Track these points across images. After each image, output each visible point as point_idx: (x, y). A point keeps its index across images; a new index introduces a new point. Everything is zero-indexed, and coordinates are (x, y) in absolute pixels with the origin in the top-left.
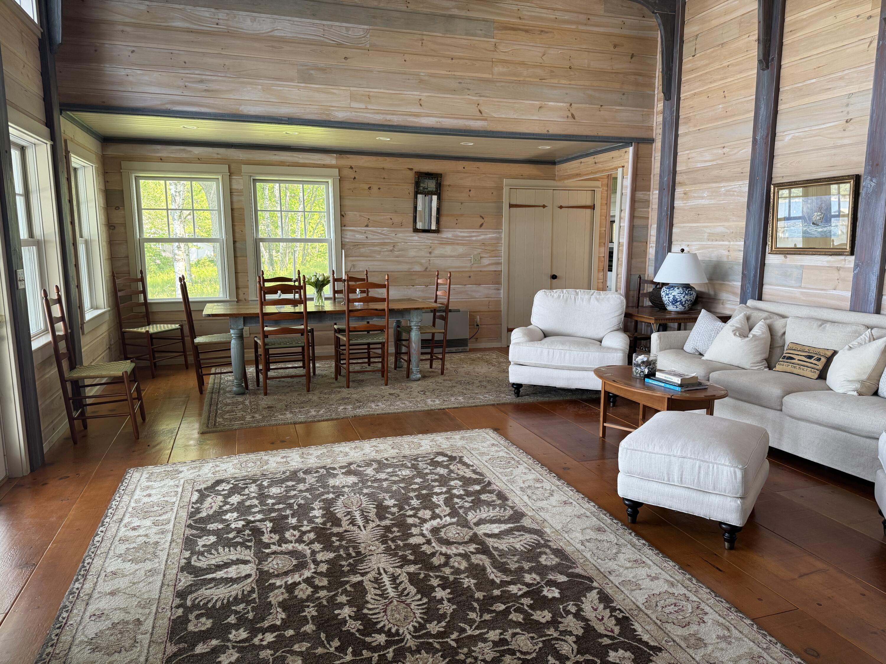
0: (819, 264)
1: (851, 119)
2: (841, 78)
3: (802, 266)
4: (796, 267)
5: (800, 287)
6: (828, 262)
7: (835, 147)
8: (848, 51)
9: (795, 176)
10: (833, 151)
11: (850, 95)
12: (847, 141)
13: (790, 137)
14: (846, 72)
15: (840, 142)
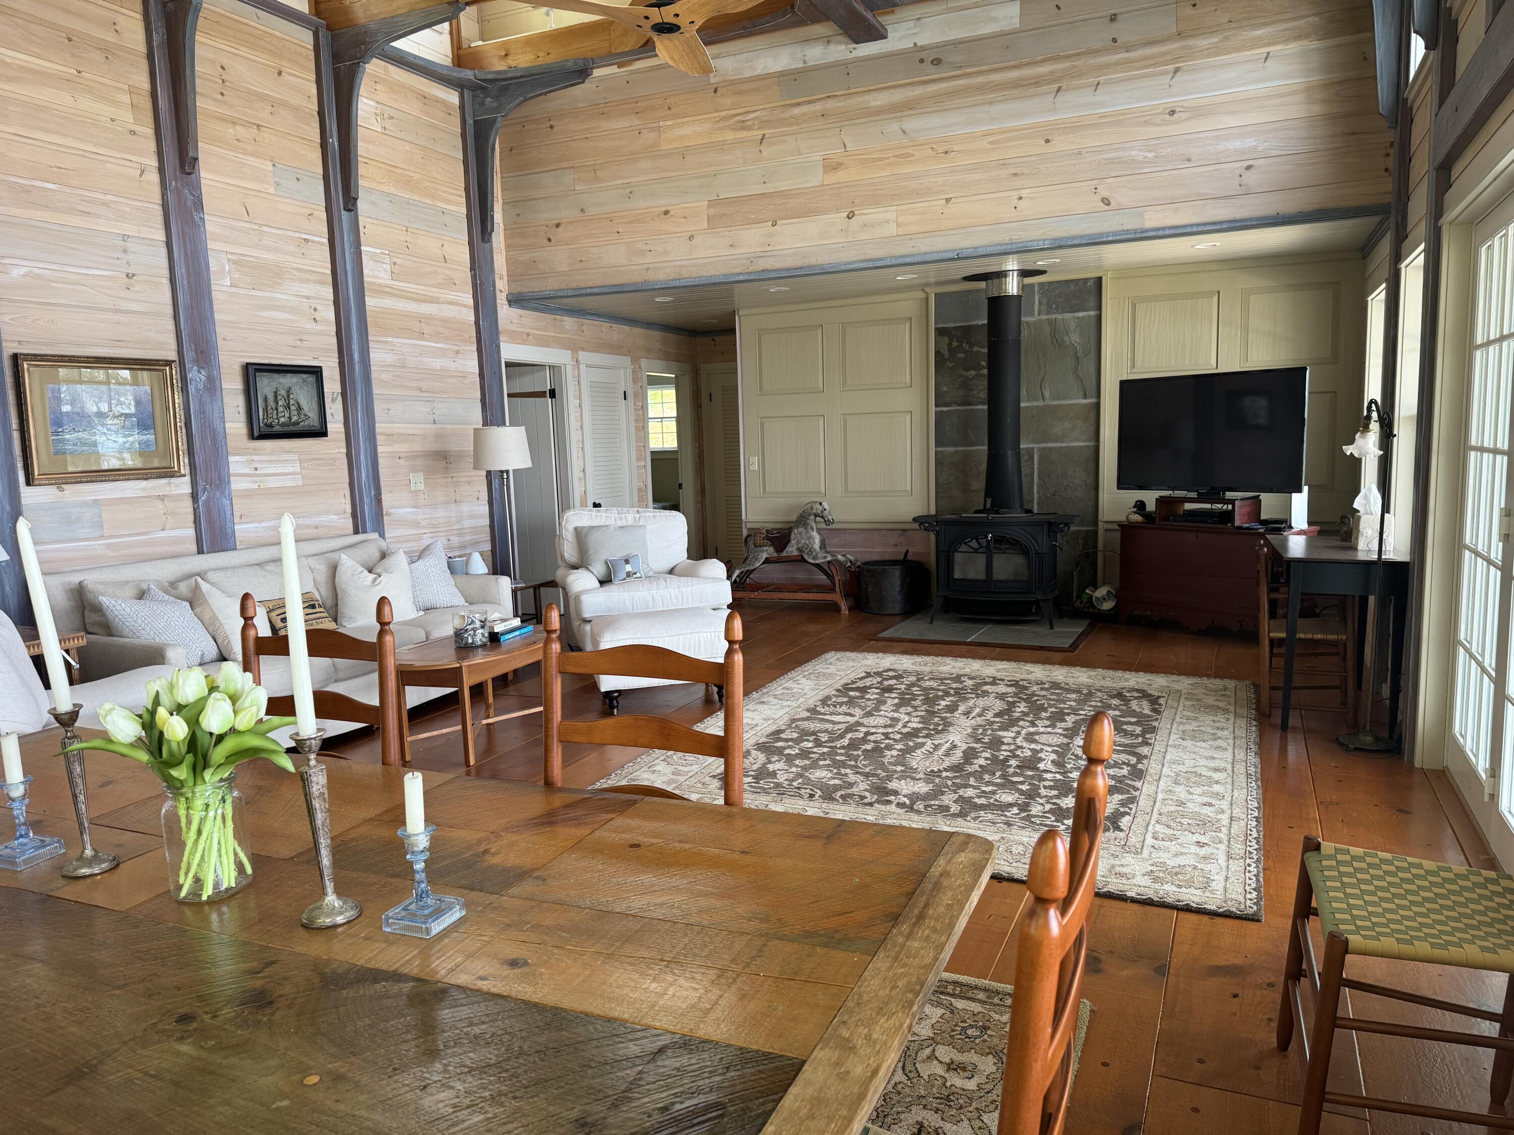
0: (129, 494)
1: (134, 275)
2: (105, 204)
3: (95, 501)
4: (85, 504)
5: (102, 537)
6: (143, 489)
7: (117, 311)
8: (108, 165)
9: (47, 344)
10: (116, 317)
11: (125, 238)
12: (134, 307)
13: (23, 271)
14: (109, 197)
15: (125, 306)
